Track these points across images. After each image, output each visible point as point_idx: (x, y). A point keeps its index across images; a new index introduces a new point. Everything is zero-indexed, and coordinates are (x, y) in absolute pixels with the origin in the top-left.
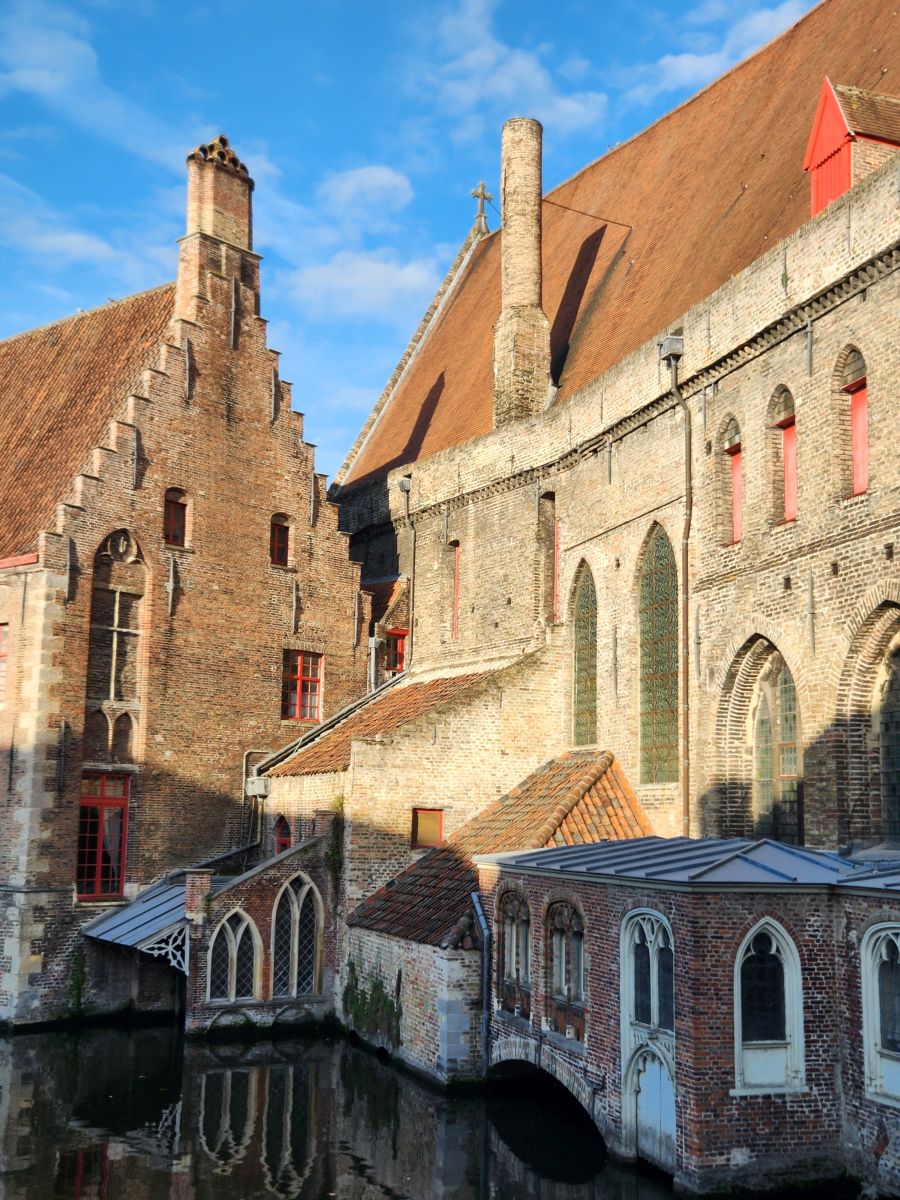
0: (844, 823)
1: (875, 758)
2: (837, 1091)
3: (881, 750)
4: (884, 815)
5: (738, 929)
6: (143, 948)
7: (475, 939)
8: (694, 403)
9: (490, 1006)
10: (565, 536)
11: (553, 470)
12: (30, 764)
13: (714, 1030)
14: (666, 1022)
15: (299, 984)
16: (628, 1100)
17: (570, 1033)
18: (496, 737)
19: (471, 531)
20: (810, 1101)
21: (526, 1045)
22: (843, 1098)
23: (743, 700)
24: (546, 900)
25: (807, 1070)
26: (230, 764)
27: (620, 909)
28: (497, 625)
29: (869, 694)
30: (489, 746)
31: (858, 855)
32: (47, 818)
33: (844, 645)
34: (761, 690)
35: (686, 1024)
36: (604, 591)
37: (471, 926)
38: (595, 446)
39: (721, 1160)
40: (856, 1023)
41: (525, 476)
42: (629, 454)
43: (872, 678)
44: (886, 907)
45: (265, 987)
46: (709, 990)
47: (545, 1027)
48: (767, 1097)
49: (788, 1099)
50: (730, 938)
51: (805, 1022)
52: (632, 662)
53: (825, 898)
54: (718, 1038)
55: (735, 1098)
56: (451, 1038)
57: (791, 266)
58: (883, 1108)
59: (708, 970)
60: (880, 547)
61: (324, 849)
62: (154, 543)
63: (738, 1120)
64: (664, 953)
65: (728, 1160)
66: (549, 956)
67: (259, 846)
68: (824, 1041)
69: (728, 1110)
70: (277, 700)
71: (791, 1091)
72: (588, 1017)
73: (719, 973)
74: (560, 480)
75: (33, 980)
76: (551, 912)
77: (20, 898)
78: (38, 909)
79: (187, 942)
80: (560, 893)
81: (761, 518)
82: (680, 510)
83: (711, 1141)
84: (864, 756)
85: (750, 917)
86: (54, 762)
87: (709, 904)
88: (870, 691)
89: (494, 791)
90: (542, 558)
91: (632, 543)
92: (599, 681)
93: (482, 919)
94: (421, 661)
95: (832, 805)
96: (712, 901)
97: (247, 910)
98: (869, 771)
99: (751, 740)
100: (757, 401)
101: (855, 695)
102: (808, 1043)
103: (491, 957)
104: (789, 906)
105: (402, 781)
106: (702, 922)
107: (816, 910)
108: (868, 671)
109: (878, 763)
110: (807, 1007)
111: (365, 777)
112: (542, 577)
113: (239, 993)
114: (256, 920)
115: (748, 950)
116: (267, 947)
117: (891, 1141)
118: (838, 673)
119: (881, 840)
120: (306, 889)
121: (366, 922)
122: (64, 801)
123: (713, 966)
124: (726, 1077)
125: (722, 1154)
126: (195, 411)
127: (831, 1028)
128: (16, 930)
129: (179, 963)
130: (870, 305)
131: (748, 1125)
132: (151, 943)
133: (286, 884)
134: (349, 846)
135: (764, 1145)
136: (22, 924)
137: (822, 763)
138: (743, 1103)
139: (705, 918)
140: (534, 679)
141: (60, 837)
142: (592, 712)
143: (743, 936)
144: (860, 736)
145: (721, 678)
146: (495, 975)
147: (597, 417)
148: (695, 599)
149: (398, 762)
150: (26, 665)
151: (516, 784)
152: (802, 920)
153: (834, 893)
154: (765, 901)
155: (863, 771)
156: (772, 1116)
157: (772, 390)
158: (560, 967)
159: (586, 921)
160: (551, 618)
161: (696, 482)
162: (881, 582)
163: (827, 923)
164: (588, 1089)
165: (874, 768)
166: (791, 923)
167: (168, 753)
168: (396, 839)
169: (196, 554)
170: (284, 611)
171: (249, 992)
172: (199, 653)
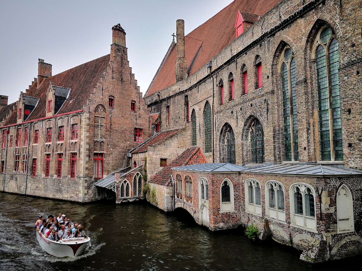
0: (243, 159)
1: (249, 146)
2: (240, 211)
4: (251, 157)
5: (221, 180)
6: (107, 188)
7: (172, 184)
8: (214, 77)
9: (175, 197)
10: (190, 104)
11: (187, 91)
12: (83, 152)
13: (216, 200)
14: (207, 199)
15: (139, 194)
16: (200, 214)
17: (190, 201)
18: (177, 144)
19: (172, 103)
20: (235, 213)
21: (182, 204)
22: (242, 212)
23: (224, 136)
24: (185, 176)
25: (234, 207)
26: (124, 151)
27: (198, 177)
28: (177, 122)
30: (175, 146)
31: (246, 165)
32: (87, 162)
33: (243, 124)
34: (228, 134)
35: (211, 199)
36: (198, 115)
37: (171, 181)
38: (195, 86)
39: (218, 225)
40: (244, 198)
41: (182, 92)
42: (202, 87)
43: (248, 131)
44: (249, 175)
45: (132, 195)
46: (215, 192)
47: (185, 201)
48: (227, 213)
49: (231, 213)
50: (219, 182)
51: (234, 198)
52: (203, 129)
53: (238, 174)
54: (217, 202)
55: (220, 213)
56: (167, 203)
57: (232, 48)
58: (249, 214)
59: (215, 189)
60: (250, 104)
61: (143, 167)
62: (107, 106)
63: (221, 217)
64: (207, 185)
66: (185, 187)
67: (131, 167)
68: (238, 202)
69: (219, 216)
70: (134, 138)
71: (232, 211)
72: (193, 198)
73: (217, 189)
74: (189, 93)
75: (85, 194)
76: (186, 178)
77: (82, 179)
78: (86, 180)
79: (116, 186)
80: (187, 174)
81: (227, 99)
82: (212, 98)
83: (216, 222)
84: (247, 146)
85: (223, 178)
86: (88, 151)
89: (177, 155)
90: (186, 109)
91: (203, 105)
92: (197, 133)
93: (173, 180)
94: (162, 130)
95: (241, 156)
96: (216, 175)
97: (127, 180)
99: (226, 144)
100: (226, 76)
101: (245, 134)
102: (235, 202)
103: (175, 187)
104: (231, 176)
105: (158, 154)
107: (236, 176)
108: (248, 129)
110: (235, 195)
111: (151, 153)
112: (186, 112)
113: (126, 196)
114: (129, 182)
115: (223, 184)
116: (132, 187)
117: (250, 220)
118: (242, 130)
119: (251, 162)
120: (139, 175)
121: (151, 181)
122: (90, 159)
124: (218, 209)
125: (218, 224)
126: (114, 80)
127: (239, 199)
128: (82, 185)
129: (114, 190)
130: (247, 55)
131: (223, 218)
132: (108, 187)
133: (135, 174)
134: (148, 167)
135: (226, 222)
136: (83, 183)
137: (239, 148)
138: (222, 214)
139: (214, 178)
140: (184, 133)
141: (89, 166)
142: (196, 139)
143: (222, 182)
144: (246, 142)
145: (220, 131)
146: (176, 191)
147: (196, 80)
148: (215, 116)
149: (157, 150)
150: (82, 132)
151: (181, 153)
152: (233, 178)
153: (240, 173)
154: (226, 175)
155: (247, 149)
156: (228, 216)
157: (229, 73)
158: (188, 189)
159: (192, 180)
160: (188, 121)
161: (215, 93)
162: (250, 111)
163: (238, 179)
164: (193, 213)
165: (249, 148)
166: (231, 179)
167: (111, 149)
168: (157, 165)
169: (116, 109)
170: (134, 120)
171: (128, 195)
172: (117, 129)
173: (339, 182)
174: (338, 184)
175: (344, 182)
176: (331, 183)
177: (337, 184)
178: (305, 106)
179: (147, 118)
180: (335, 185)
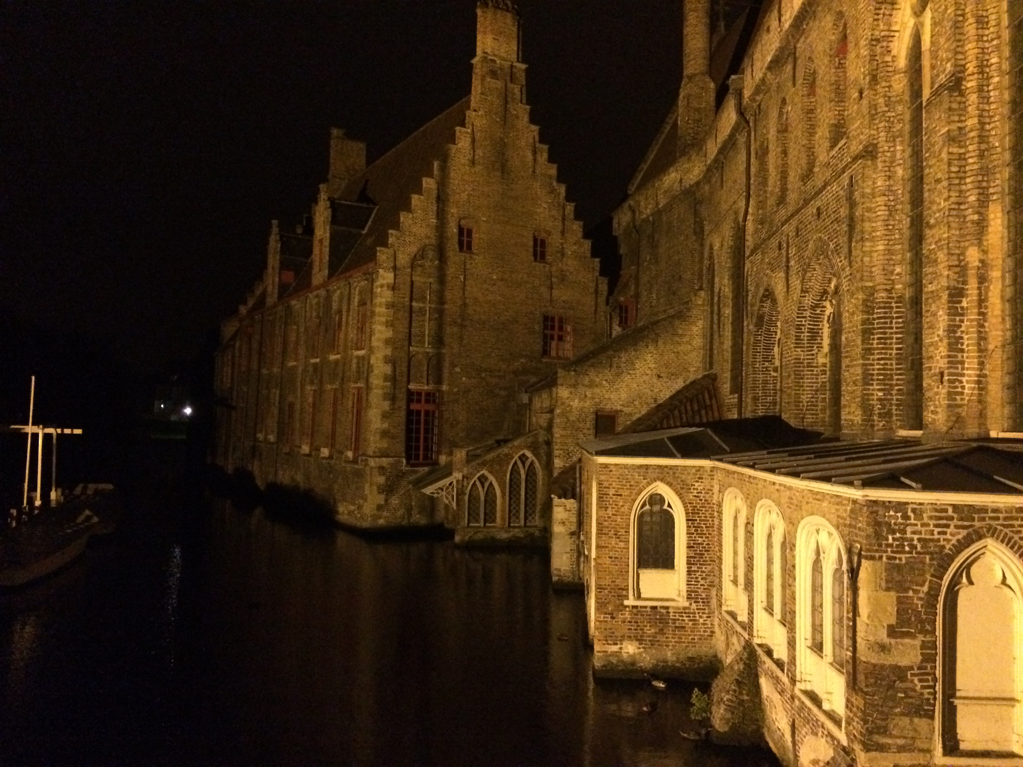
1: (823, 370)
2: (712, 607)
3: (828, 365)
5: (634, 490)
6: (427, 492)
7: (574, 493)
8: (752, 123)
10: (706, 229)
12: (376, 385)
13: (613, 559)
15: (526, 518)
18: (653, 366)
19: (664, 233)
20: (689, 613)
25: (687, 591)
26: (507, 385)
29: (821, 324)
30: (648, 372)
32: (385, 416)
33: (800, 287)
40: (720, 558)
41: (688, 191)
42: (729, 166)
43: (821, 311)
44: (729, 476)
45: (503, 518)
46: (610, 531)
48: (654, 608)
49: (671, 610)
50: (627, 496)
51: (687, 557)
53: (708, 470)
54: (616, 565)
55: (628, 606)
56: (558, 555)
57: (782, 5)
58: (727, 623)
59: (609, 517)
60: (815, 211)
61: (542, 436)
62: (452, 252)
63: (630, 622)
65: (621, 648)
68: (702, 572)
69: (622, 614)
70: (539, 346)
71: (675, 605)
73: (619, 520)
74: (705, 191)
75: (380, 508)
77: (371, 462)
78: (381, 467)
79: (455, 489)
81: (775, 200)
82: (744, 201)
83: (608, 635)
84: (815, 369)
85: (645, 481)
86: (389, 384)
87: (611, 471)
88: (821, 321)
89: (653, 401)
90: (697, 246)
91: (727, 229)
96: (614, 469)
97: (491, 472)
98: (819, 380)
100: (775, 114)
101: (809, 324)
102: (689, 572)
104: (676, 475)
105: (589, 395)
106: (606, 484)
107: (700, 478)
108: (817, 306)
109: (825, 374)
111: (565, 392)
112: (697, 259)
113: (485, 521)
114: (496, 478)
115: (643, 505)
116: (504, 495)
118: (797, 308)
120: (529, 461)
122: (396, 406)
123: (613, 515)
124: (622, 592)
125: (616, 644)
127: (709, 562)
128: (369, 479)
129: (450, 502)
131: (638, 626)
132: (432, 489)
133: (516, 457)
134: (555, 435)
135: (650, 641)
136: (372, 476)
138: (635, 611)
139: (607, 481)
140: (681, 327)
141: (394, 427)
143: (639, 494)
144: (813, 355)
145: (755, 319)
147: (715, 143)
148: (747, 264)
149: (586, 383)
150: (373, 327)
152: (687, 485)
153: (715, 466)
155: (814, 380)
156: (658, 621)
161: (752, 181)
162: (814, 237)
163: (709, 487)
165: (823, 378)
166: (679, 486)
167: (464, 379)
168: (585, 431)
169: (481, 257)
170: (544, 290)
171: (494, 521)
172: (483, 317)
173: (956, 527)
174: (952, 535)
175: (990, 527)
176: (909, 529)
177: (948, 536)
178: (946, 195)
179: (591, 284)
180: (932, 540)
